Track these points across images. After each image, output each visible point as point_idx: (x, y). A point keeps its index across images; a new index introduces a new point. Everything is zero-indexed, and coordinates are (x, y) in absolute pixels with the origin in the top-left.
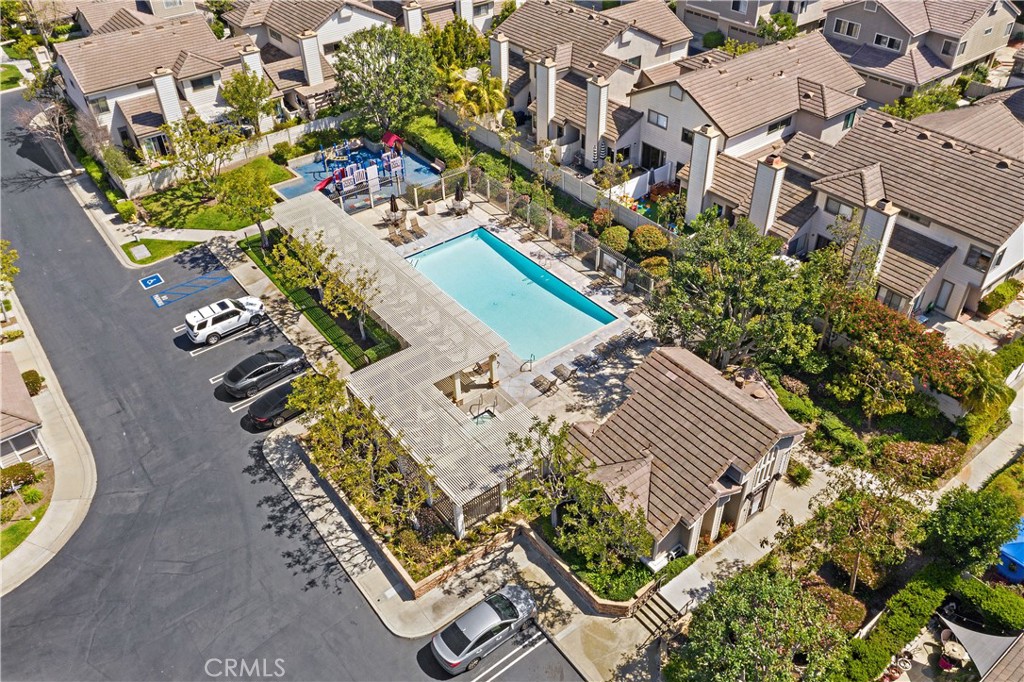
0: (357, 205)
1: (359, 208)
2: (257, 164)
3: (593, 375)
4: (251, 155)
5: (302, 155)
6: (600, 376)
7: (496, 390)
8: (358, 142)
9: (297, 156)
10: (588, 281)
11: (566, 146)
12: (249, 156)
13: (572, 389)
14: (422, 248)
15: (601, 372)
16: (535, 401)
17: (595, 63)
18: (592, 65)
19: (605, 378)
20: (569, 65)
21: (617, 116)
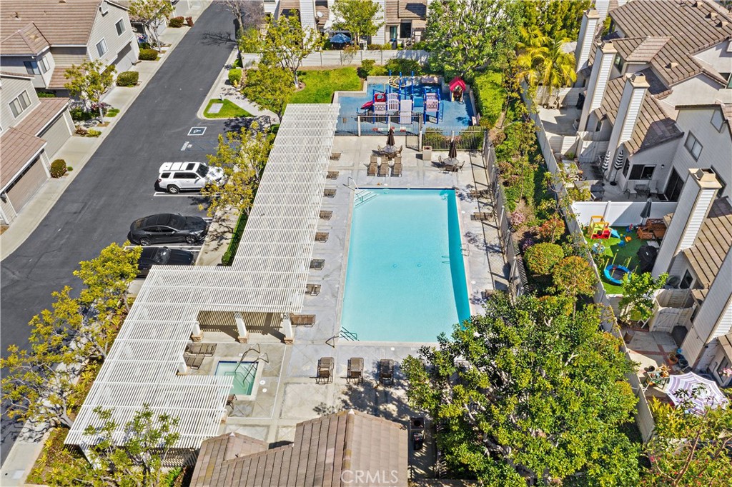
0: (380, 129)
1: (379, 132)
2: (343, 72)
3: (381, 388)
4: (346, 63)
5: (382, 75)
6: (386, 394)
7: (286, 347)
8: (436, 79)
9: (378, 75)
10: (490, 287)
11: (590, 142)
12: (343, 63)
13: (346, 389)
14: (386, 185)
15: (392, 390)
16: (303, 380)
17: (674, 64)
18: (669, 66)
19: (387, 398)
20: (649, 60)
21: (655, 127)
